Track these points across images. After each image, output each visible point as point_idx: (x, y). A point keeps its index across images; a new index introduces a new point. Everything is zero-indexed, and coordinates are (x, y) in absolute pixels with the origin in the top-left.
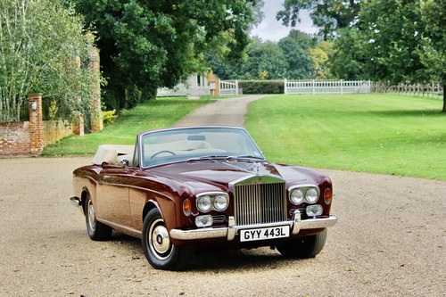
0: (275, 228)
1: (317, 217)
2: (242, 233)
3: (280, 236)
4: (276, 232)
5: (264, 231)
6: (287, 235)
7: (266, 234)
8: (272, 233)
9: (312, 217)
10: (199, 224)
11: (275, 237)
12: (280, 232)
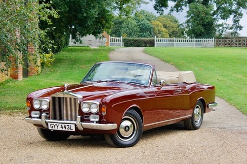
0: (66, 125)
1: (97, 122)
2: (49, 124)
3: (70, 130)
4: (67, 127)
5: (60, 125)
6: (74, 130)
7: (62, 127)
8: (65, 127)
9: (93, 122)
10: (33, 115)
11: (67, 130)
12: (69, 127)
